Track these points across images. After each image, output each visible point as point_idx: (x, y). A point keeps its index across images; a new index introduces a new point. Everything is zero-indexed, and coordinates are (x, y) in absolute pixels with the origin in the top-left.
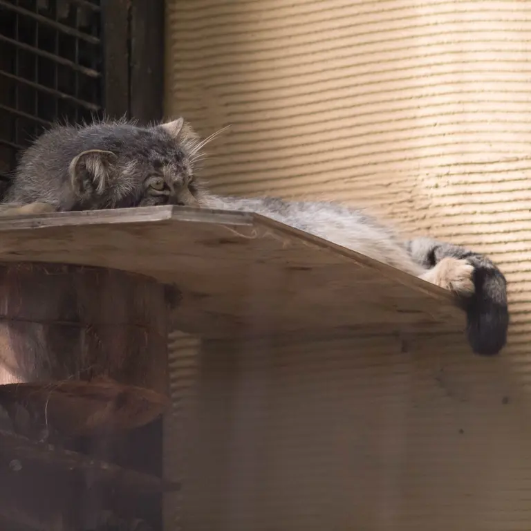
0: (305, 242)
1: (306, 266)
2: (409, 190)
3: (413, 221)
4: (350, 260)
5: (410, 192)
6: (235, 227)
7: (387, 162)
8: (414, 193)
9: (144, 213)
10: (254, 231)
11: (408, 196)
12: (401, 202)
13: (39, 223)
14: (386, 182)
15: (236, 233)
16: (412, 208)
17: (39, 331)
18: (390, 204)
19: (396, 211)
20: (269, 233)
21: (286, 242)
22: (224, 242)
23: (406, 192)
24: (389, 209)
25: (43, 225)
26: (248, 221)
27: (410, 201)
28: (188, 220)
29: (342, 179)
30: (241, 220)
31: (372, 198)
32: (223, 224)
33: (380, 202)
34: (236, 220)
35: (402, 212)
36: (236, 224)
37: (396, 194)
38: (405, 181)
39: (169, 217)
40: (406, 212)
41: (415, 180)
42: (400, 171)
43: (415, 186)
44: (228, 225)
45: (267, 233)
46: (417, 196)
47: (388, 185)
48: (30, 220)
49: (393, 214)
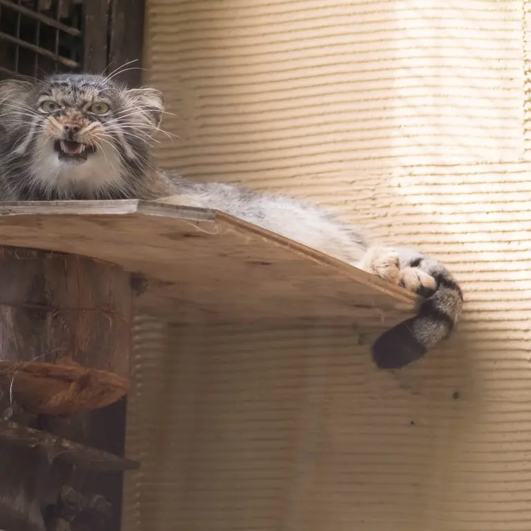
0: (265, 239)
1: (267, 261)
2: (372, 188)
3: (375, 218)
4: (309, 257)
5: (373, 190)
6: (198, 223)
7: (352, 160)
8: (376, 192)
9: (112, 206)
10: (216, 227)
11: (371, 194)
12: (364, 199)
13: (10, 210)
14: (350, 179)
15: (198, 229)
16: (374, 205)
17: (8, 313)
18: (354, 201)
19: (358, 207)
20: (231, 230)
21: (248, 238)
22: (187, 235)
23: (369, 189)
24: (350, 207)
25: (14, 212)
26: (210, 218)
27: (373, 199)
28: (152, 215)
29: (308, 174)
30: (205, 217)
31: (336, 194)
32: (186, 220)
33: (343, 199)
34: (199, 216)
35: (364, 209)
36: (199, 220)
37: (359, 191)
38: (369, 180)
39: (135, 210)
40: (368, 209)
41: (379, 179)
42: (365, 169)
43: (378, 184)
44: (191, 221)
45: (229, 230)
46: (379, 194)
47: (353, 183)
48: (1, 207)
49: (356, 210)
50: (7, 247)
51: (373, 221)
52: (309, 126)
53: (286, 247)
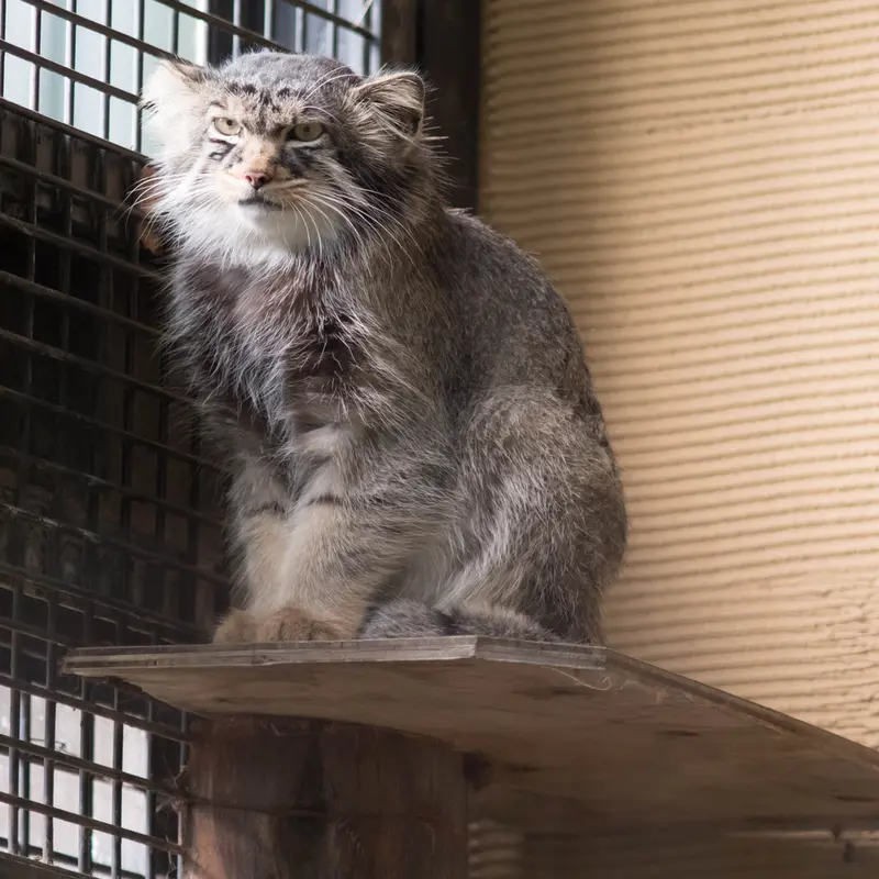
0: (689, 695)
1: (694, 731)
2: (859, 602)
3: (865, 652)
4: (761, 722)
5: (862, 606)
6: (577, 672)
7: (825, 556)
8: (868, 607)
9: (433, 647)
10: (607, 678)
11: (857, 613)
12: (846, 622)
13: (264, 657)
14: (823, 588)
15: (578, 682)
16: (864, 631)
18: (830, 625)
19: (838, 634)
20: (631, 682)
21: (661, 694)
22: (559, 692)
23: (856, 606)
24: (825, 634)
25: (271, 660)
26: (597, 663)
27: (862, 620)
28: (501, 660)
29: (753, 581)
30: (587, 661)
31: (800, 613)
32: (558, 668)
33: (811, 621)
34: (578, 661)
35: (848, 638)
36: (580, 667)
37: (838, 607)
38: (855, 588)
39: (472, 654)
40: (854, 638)
41: (871, 587)
42: (847, 571)
43: (869, 596)
44: (566, 669)
45: (628, 682)
46: (870, 612)
47: (826, 594)
48: (249, 652)
49: (834, 640)
50: (258, 716)
51: (863, 657)
52: (752, 501)
53: (723, 707)
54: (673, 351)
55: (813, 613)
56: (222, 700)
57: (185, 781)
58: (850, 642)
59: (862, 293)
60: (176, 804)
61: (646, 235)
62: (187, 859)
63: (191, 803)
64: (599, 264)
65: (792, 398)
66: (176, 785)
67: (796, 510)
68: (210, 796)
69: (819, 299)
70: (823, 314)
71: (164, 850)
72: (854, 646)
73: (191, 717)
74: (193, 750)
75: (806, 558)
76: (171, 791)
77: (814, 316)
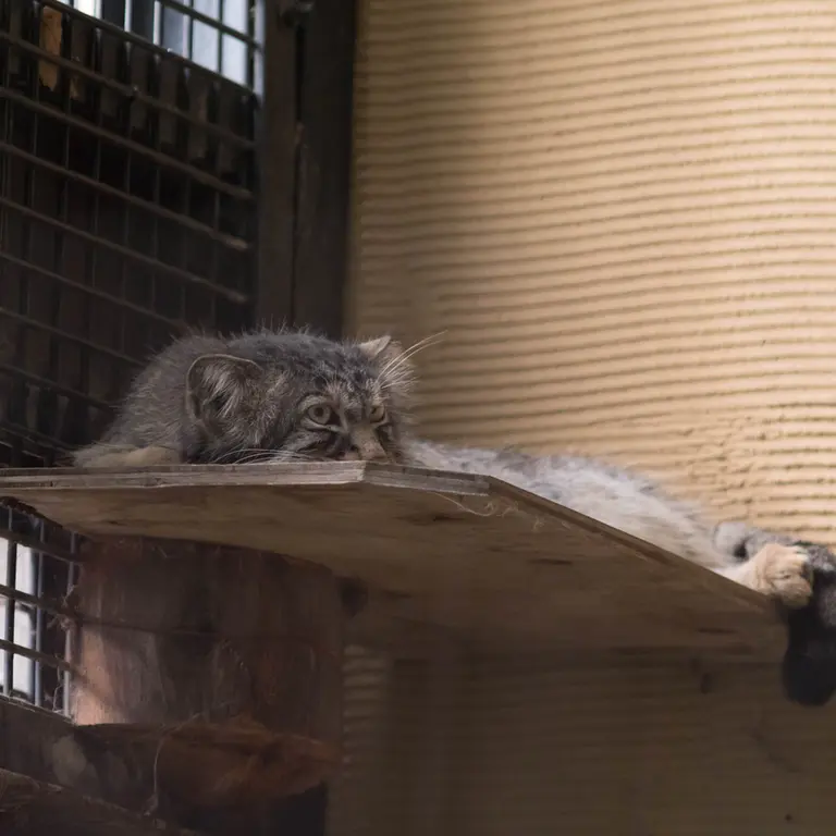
0: (565, 524)
1: (564, 559)
2: (719, 441)
3: (725, 490)
4: (633, 552)
5: (722, 445)
6: (461, 498)
7: (687, 397)
8: (727, 447)
9: (321, 471)
10: (490, 504)
11: (718, 451)
12: (707, 460)
13: (158, 480)
14: (684, 427)
15: (462, 508)
16: (724, 469)
17: (150, 644)
18: (691, 462)
19: (698, 472)
20: (512, 508)
21: (538, 523)
22: (440, 518)
23: (716, 445)
24: (686, 472)
25: (164, 483)
26: (480, 490)
27: (722, 458)
28: (387, 485)
29: (618, 420)
30: (471, 488)
31: (662, 451)
32: (443, 493)
33: (674, 458)
34: (461, 487)
35: (708, 476)
36: (463, 493)
37: (699, 446)
38: (714, 428)
39: (360, 478)
40: (714, 475)
41: (731, 426)
42: (708, 412)
43: (729, 435)
44: (451, 495)
45: (509, 509)
46: (732, 450)
47: (688, 433)
48: (143, 475)
49: (694, 478)
50: (147, 539)
51: (722, 494)
52: (616, 343)
53: (597, 536)
54: (542, 197)
55: (674, 451)
56: (113, 523)
57: (75, 599)
58: (710, 479)
59: (727, 144)
60: (65, 622)
61: (518, 85)
62: (75, 676)
63: (81, 622)
64: (473, 111)
65: (657, 244)
66: (65, 604)
67: (660, 352)
68: (98, 616)
69: (685, 148)
70: (689, 163)
71: (54, 666)
72: (713, 483)
73: (81, 540)
74: (82, 571)
75: (670, 399)
76: (61, 611)
77: (681, 165)
